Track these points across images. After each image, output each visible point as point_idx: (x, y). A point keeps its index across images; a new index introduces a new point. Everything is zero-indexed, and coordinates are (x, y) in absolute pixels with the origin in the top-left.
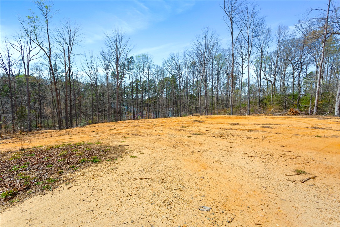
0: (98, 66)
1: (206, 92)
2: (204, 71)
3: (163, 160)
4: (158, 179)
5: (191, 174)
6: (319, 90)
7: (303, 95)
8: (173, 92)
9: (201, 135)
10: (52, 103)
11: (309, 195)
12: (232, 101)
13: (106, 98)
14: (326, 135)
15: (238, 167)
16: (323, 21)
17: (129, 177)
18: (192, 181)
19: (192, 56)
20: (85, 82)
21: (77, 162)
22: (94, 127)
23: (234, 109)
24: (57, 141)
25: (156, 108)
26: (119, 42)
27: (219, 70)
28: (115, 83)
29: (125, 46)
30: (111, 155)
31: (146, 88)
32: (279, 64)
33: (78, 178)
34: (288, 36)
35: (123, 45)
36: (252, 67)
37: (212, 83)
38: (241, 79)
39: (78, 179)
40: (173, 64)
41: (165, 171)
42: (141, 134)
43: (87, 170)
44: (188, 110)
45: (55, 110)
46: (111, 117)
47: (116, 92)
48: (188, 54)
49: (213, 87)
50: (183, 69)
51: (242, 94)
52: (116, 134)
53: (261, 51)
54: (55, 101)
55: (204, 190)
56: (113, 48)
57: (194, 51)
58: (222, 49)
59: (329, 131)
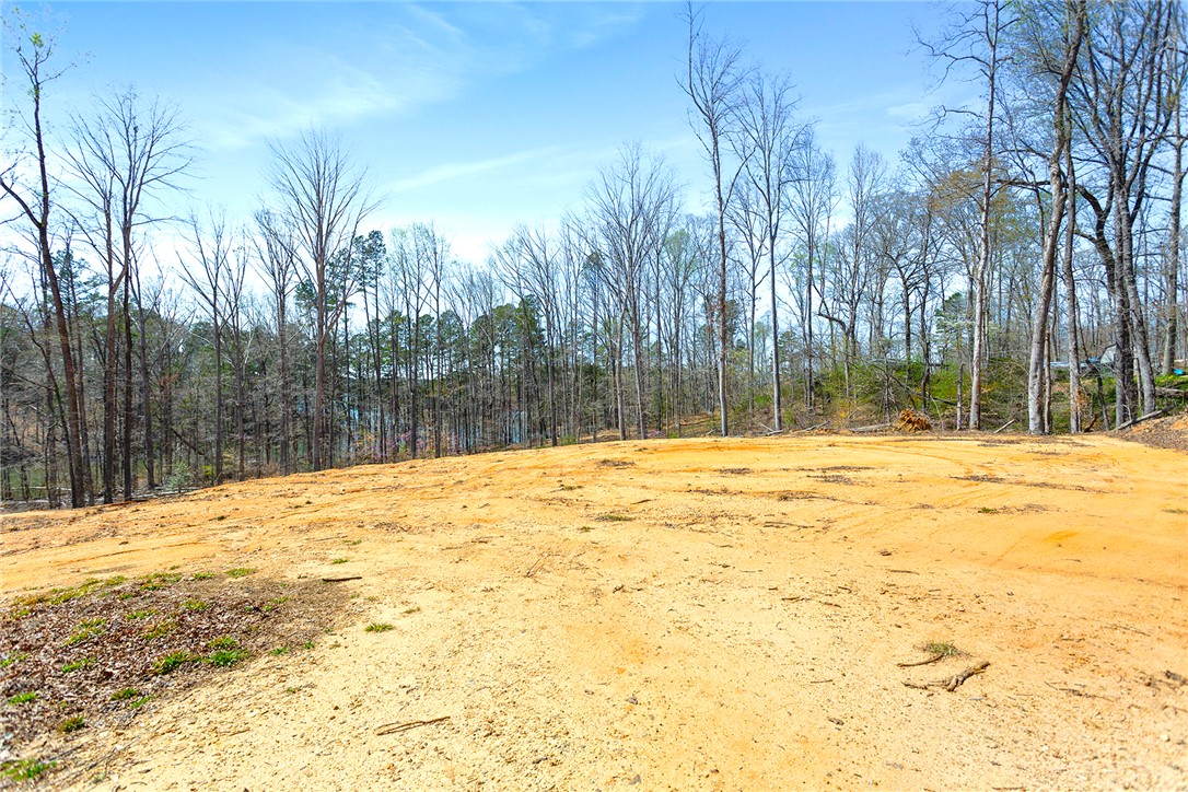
0: (245, 261)
1: (638, 356)
2: (630, 288)
3: (490, 635)
4: (470, 721)
5: (590, 688)
6: (979, 353)
7: (938, 365)
8: (526, 355)
9: (625, 520)
10: (45, 401)
11: (970, 736)
12: (723, 387)
13: (274, 379)
14: (1007, 504)
15: (749, 646)
16: (978, 148)
17: (361, 721)
18: (595, 718)
19: (590, 236)
20: (189, 321)
21: (144, 672)
22: (223, 499)
23: (731, 413)
24: (60, 565)
25: (466, 414)
26: (327, 180)
27: (681, 283)
28: (310, 325)
29: (350, 194)
30: (291, 625)
31: (428, 344)
32: (862, 269)
33: (148, 748)
34: (885, 185)
35: (344, 192)
36: (784, 275)
37: (659, 328)
38: (749, 314)
39: (149, 753)
40: (523, 262)
41: (497, 684)
42: (409, 522)
43: (187, 705)
44: (581, 420)
45: (59, 431)
46: (296, 449)
47: (313, 357)
48: (576, 228)
49: (663, 341)
50: (561, 278)
51: (756, 363)
52: (311, 526)
53: (809, 226)
54: (58, 395)
55: (639, 751)
56: (304, 199)
57: (595, 219)
58: (687, 217)
59: (1016, 487)
